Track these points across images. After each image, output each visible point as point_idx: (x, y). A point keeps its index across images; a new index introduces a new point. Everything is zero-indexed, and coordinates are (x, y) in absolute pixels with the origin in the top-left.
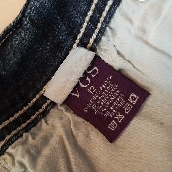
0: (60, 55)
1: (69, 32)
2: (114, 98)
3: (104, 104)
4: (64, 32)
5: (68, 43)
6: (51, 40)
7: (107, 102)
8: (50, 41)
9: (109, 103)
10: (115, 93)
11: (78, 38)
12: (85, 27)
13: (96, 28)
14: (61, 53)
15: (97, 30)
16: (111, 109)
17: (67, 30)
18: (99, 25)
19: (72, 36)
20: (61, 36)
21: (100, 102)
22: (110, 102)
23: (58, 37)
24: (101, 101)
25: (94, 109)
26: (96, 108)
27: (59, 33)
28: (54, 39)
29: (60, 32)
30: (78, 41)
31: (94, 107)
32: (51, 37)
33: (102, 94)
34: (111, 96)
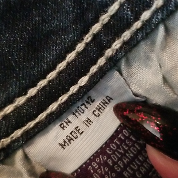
0: (47, 57)
1: (77, 16)
2: (133, 153)
3: (114, 163)
4: (67, 12)
5: (68, 36)
6: (35, 22)
7: (120, 159)
8: (33, 24)
9: (123, 162)
10: (135, 145)
11: (91, 33)
12: (112, 13)
13: (137, 19)
14: (50, 53)
15: (138, 25)
16: (126, 175)
17: (74, 9)
18: (146, 15)
19: (80, 25)
20: (57, 20)
21: (107, 159)
22: (125, 161)
23: (51, 20)
24: (109, 157)
25: (92, 171)
26: (95, 171)
27: (55, 13)
28: (42, 24)
29: (58, 12)
30: (90, 39)
31: (93, 168)
32: (36, 17)
33: (113, 143)
34: (129, 149)
